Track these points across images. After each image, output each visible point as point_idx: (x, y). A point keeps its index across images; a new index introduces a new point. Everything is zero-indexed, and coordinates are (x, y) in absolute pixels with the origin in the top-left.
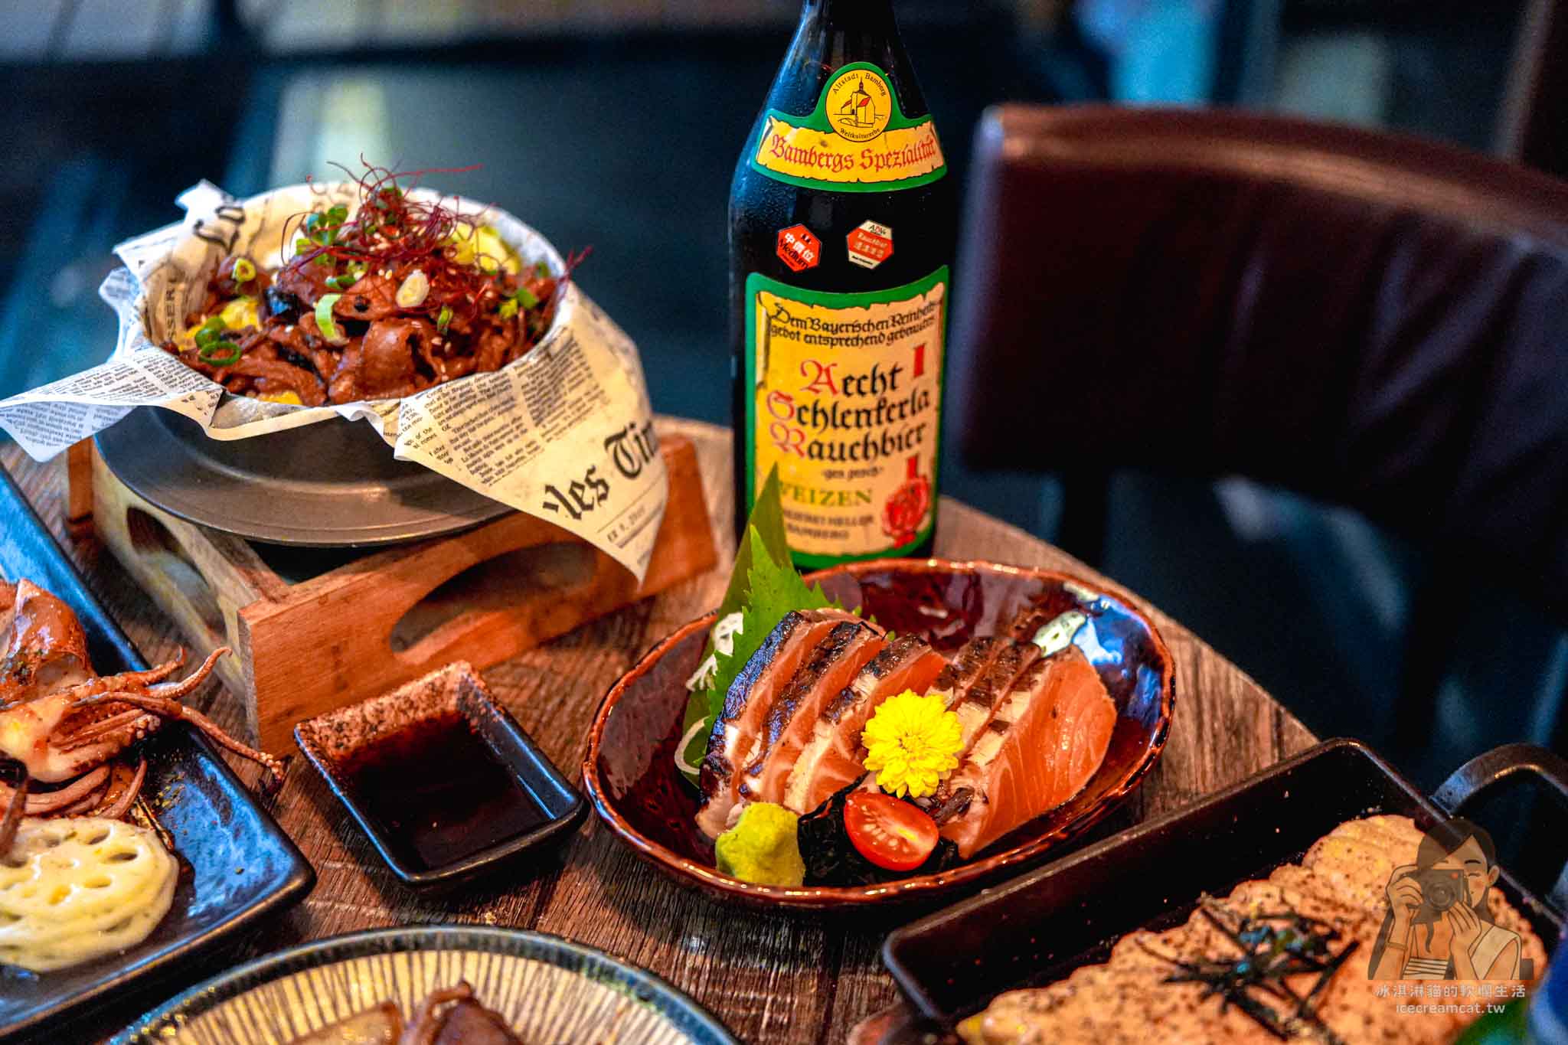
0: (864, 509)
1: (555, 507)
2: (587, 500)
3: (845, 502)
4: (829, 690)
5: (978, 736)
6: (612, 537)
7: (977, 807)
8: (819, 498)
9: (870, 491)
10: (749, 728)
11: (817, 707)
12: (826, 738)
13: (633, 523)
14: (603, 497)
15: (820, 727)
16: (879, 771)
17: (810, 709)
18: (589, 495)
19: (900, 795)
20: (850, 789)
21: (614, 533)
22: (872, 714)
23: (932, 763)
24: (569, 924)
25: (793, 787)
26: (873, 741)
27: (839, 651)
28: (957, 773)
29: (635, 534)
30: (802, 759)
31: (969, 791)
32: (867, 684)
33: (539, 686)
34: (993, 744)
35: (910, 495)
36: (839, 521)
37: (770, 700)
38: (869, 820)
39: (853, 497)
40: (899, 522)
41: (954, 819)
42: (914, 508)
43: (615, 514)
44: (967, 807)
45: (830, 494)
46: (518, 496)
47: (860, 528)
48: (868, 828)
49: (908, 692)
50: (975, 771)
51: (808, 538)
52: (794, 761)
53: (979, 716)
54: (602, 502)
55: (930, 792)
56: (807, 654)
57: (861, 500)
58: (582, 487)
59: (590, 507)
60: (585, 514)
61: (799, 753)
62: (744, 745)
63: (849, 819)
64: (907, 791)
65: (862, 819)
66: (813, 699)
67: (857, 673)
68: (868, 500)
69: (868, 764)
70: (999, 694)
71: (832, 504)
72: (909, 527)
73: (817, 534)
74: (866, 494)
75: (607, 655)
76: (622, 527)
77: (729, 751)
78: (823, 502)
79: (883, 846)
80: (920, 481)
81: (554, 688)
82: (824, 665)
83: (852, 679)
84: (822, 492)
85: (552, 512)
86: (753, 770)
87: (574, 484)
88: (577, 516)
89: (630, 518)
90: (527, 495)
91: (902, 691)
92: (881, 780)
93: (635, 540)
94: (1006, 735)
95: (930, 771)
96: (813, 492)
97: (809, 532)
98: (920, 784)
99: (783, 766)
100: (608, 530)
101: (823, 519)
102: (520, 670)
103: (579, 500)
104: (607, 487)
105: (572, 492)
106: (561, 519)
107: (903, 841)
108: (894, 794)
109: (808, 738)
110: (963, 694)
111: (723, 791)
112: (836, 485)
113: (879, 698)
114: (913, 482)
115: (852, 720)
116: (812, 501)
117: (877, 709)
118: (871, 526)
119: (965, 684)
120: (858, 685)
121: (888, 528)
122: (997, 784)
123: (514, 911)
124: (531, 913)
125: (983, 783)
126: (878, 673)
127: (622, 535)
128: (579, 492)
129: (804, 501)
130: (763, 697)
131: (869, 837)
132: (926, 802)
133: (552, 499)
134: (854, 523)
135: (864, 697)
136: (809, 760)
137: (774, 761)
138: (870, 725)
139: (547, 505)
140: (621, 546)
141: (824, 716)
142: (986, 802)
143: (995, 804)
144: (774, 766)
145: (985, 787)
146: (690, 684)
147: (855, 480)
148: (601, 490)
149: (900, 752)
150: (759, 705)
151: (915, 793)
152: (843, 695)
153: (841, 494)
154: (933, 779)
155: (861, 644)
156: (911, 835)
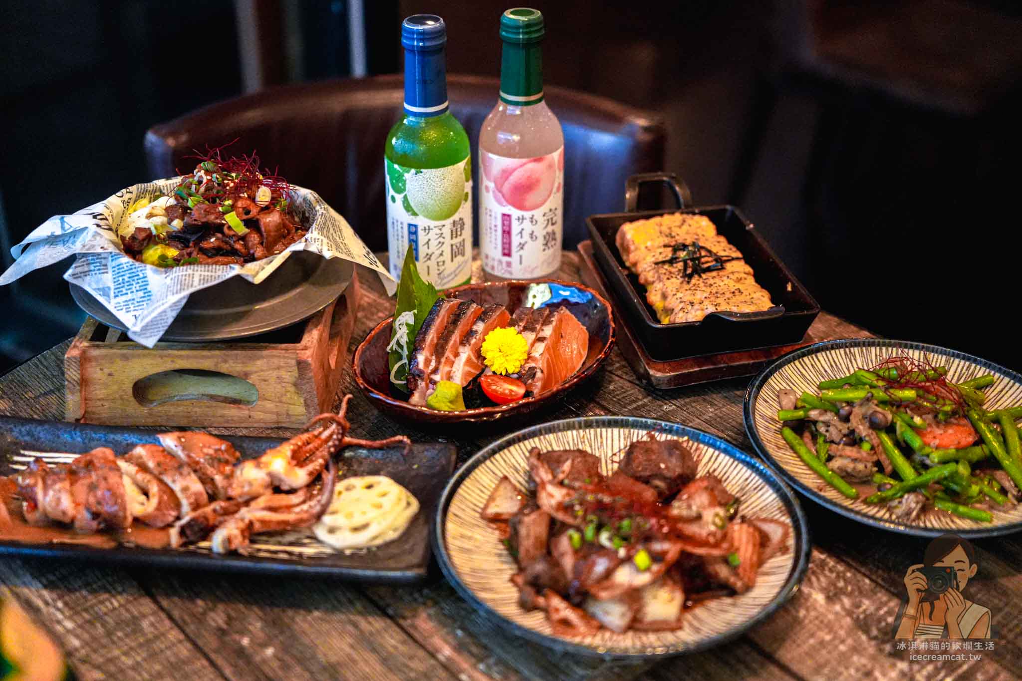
4: (462, 331)
5: (532, 345)
7: (539, 375)
10: (428, 355)
11: (458, 340)
12: (465, 353)
15: (461, 349)
16: (492, 365)
17: (455, 341)
19: (504, 374)
20: (479, 376)
22: (484, 340)
23: (516, 356)
25: (454, 377)
26: (487, 351)
27: (464, 313)
28: (526, 361)
30: (455, 365)
31: (534, 368)
32: (480, 327)
34: (540, 348)
37: (435, 341)
38: (493, 385)
41: (530, 381)
44: (535, 374)
49: (498, 328)
50: (534, 359)
52: (452, 366)
53: (531, 336)
55: (517, 370)
56: (449, 317)
61: (453, 362)
62: (427, 362)
63: (484, 385)
64: (507, 371)
65: (490, 385)
66: (455, 337)
67: (474, 323)
69: (486, 362)
70: (538, 327)
77: (421, 366)
79: (502, 394)
82: (458, 321)
83: (471, 326)
86: (435, 371)
91: (496, 327)
92: (493, 369)
94: (546, 342)
95: (516, 360)
98: (513, 367)
99: (447, 369)
107: (511, 391)
108: (501, 374)
109: (457, 355)
110: (522, 328)
111: (422, 384)
113: (486, 332)
115: (475, 343)
117: (486, 337)
119: (522, 324)
120: (475, 328)
122: (545, 365)
125: (540, 364)
126: (483, 320)
130: (432, 340)
131: (496, 391)
132: (515, 376)
135: (480, 332)
136: (459, 365)
138: (484, 344)
141: (462, 343)
142: (542, 372)
143: (545, 372)
144: (444, 369)
145: (540, 366)
146: (388, 349)
149: (500, 353)
150: (431, 343)
151: (510, 371)
152: (470, 333)
154: (518, 364)
155: (473, 310)
156: (514, 388)
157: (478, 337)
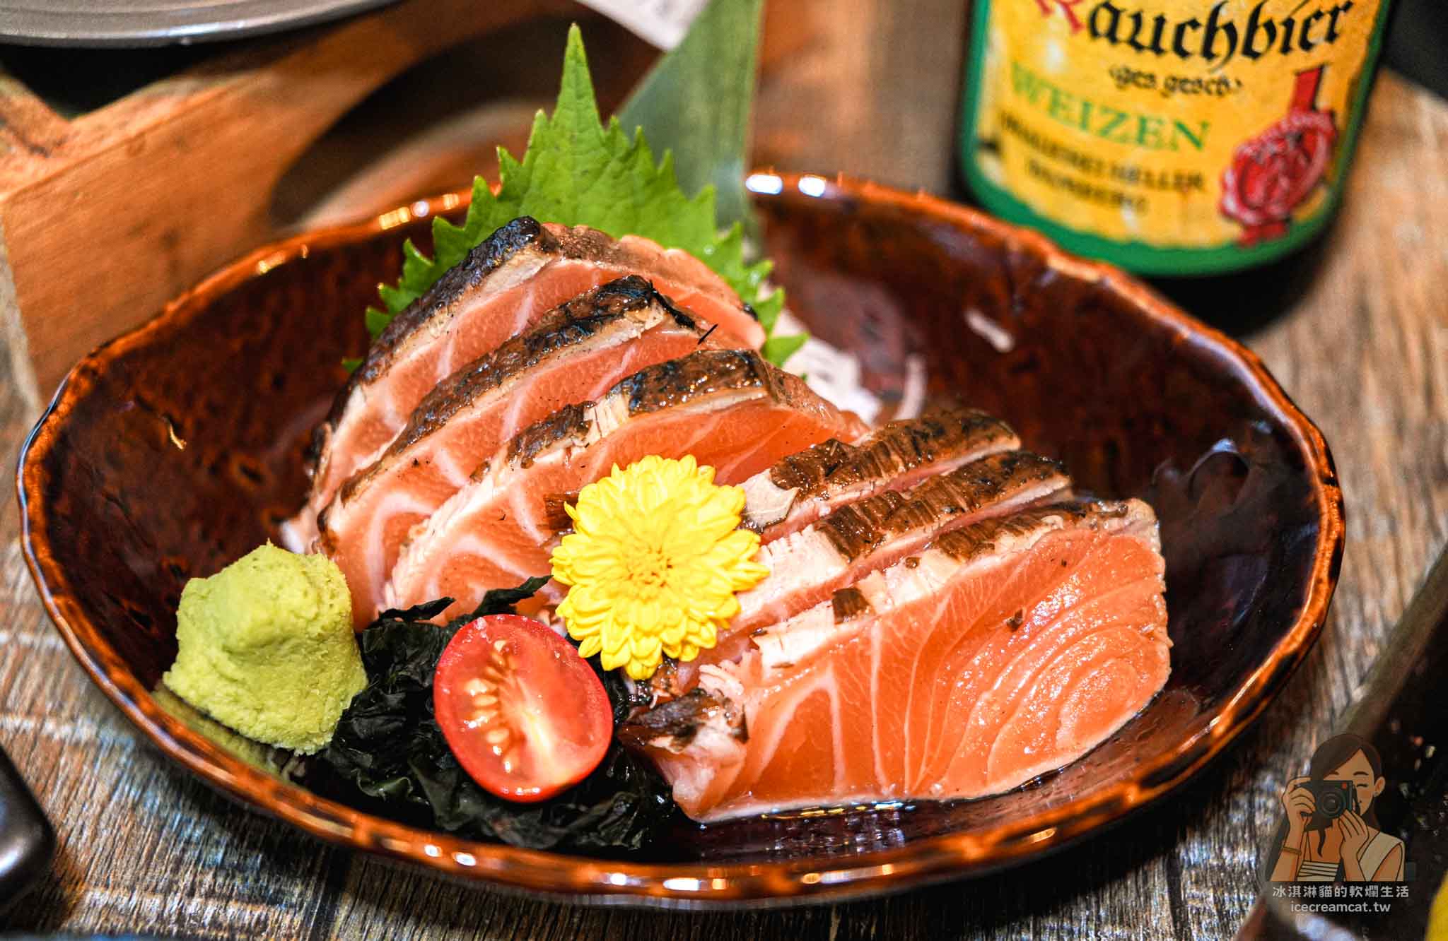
0: (1188, 160)
3: (1150, 138)
7: (716, 738)
8: (1098, 120)
9: (1204, 125)
12: (501, 484)
15: (500, 462)
25: (412, 547)
30: (448, 505)
31: (717, 701)
32: (611, 414)
34: (818, 633)
35: (1291, 146)
36: (1133, 176)
37: (443, 371)
38: (491, 671)
39: (1169, 130)
40: (1257, 195)
42: (1294, 173)
44: (690, 731)
45: (1122, 117)
47: (1172, 196)
48: (476, 687)
50: (751, 668)
51: (1066, 196)
52: (440, 503)
56: (540, 312)
57: (1182, 138)
61: (449, 492)
66: (504, 401)
67: (604, 390)
68: (1197, 143)
71: (1124, 139)
72: (1276, 210)
73: (1084, 191)
74: (1195, 129)
78: (1105, 132)
80: (1321, 122)
82: (548, 345)
83: (593, 395)
84: (1106, 110)
96: (1086, 105)
97: (1070, 184)
99: (404, 501)
101: (1100, 164)
107: (520, 743)
109: (474, 471)
110: (825, 510)
112: (1137, 101)
113: (629, 451)
114: (1307, 120)
115: (555, 470)
116: (1084, 124)
117: (616, 470)
118: (1196, 195)
119: (841, 493)
120: (597, 410)
121: (1231, 205)
129: (1068, 119)
134: (1163, 184)
135: (602, 437)
136: (453, 512)
137: (391, 486)
141: (516, 443)
142: (742, 737)
145: (755, 707)
147: (1178, 98)
150: (416, 371)
152: (564, 419)
153: (1143, 121)
155: (636, 333)
157: (576, 452)
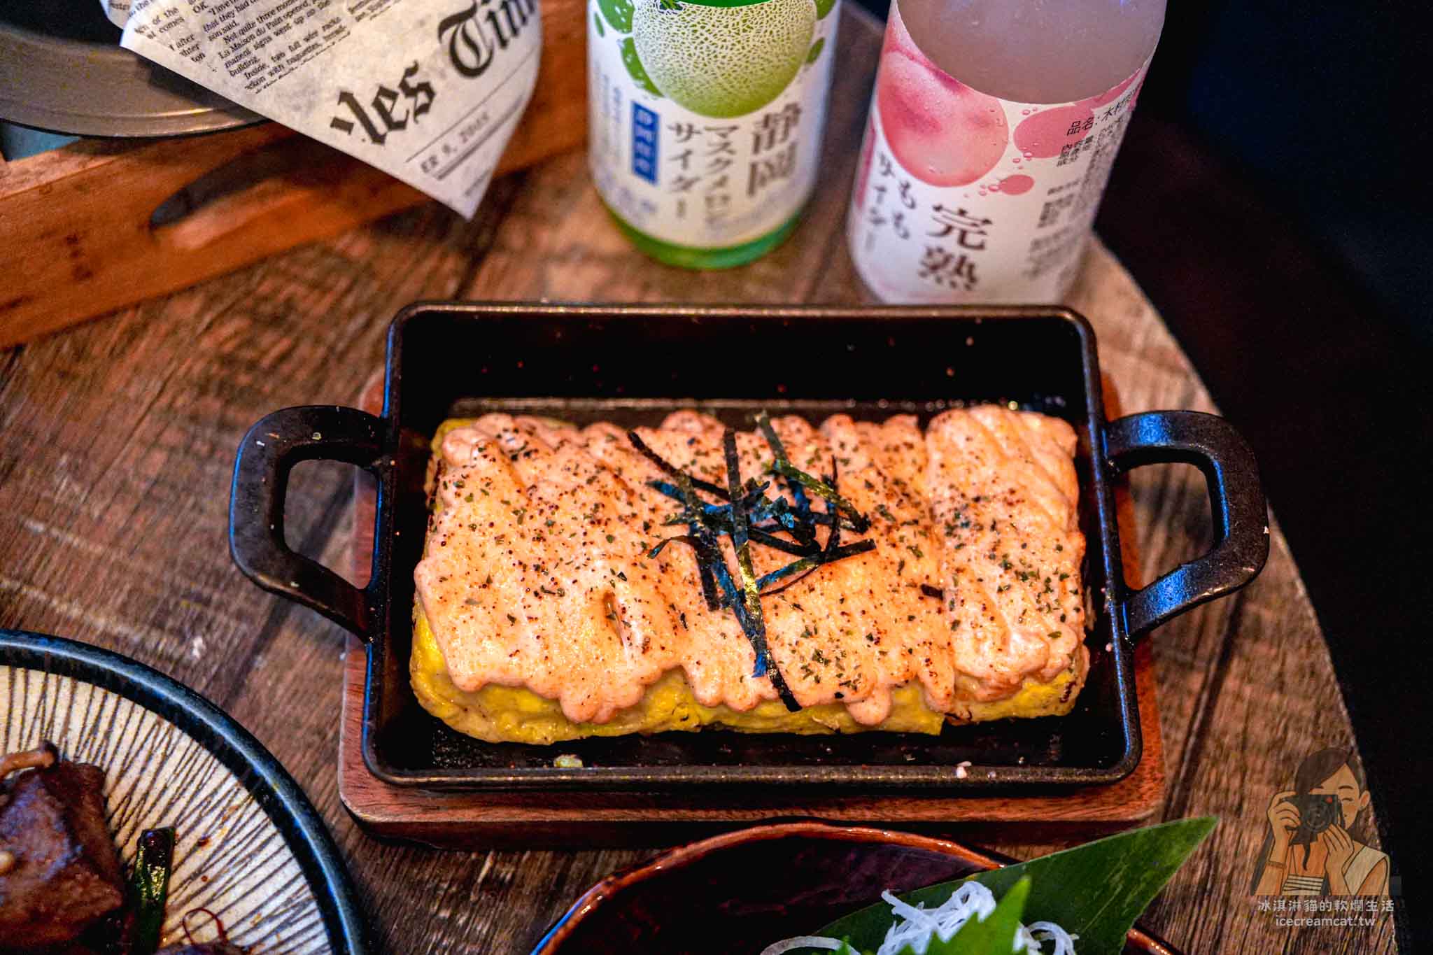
1: (346, 126)
2: (398, 114)
6: (429, 165)
13: (465, 140)
14: (424, 109)
18: (401, 107)
21: (433, 161)
24: (290, 676)
29: (466, 155)
33: (348, 290)
43: (439, 132)
46: (297, 108)
54: (421, 117)
58: (393, 96)
59: (401, 125)
60: (392, 136)
75: (443, 257)
76: (447, 149)
81: (365, 297)
85: (342, 134)
87: (383, 91)
88: (378, 139)
89: (462, 134)
90: (311, 106)
93: (466, 163)
100: (424, 157)
102: (330, 261)
103: (385, 114)
104: (431, 94)
105: (377, 104)
106: (355, 144)
123: (230, 643)
124: (248, 651)
127: (444, 160)
128: (387, 103)
133: (346, 113)
139: (338, 123)
140: (441, 177)
148: (422, 98)
